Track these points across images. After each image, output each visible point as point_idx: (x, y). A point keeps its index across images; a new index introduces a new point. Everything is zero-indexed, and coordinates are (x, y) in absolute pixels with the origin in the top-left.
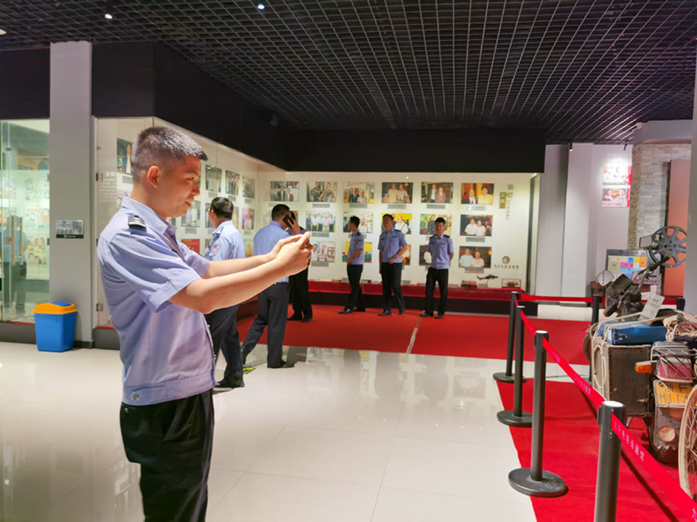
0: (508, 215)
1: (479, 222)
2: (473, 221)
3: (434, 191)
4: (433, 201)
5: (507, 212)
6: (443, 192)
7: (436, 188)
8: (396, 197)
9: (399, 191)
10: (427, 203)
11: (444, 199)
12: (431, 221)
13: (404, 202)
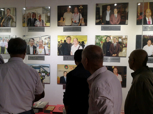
6: (118, 13)
7: (111, 9)
8: (72, 20)
9: (74, 14)
10: (102, 25)
11: (119, 20)
12: (106, 42)
13: (79, 25)
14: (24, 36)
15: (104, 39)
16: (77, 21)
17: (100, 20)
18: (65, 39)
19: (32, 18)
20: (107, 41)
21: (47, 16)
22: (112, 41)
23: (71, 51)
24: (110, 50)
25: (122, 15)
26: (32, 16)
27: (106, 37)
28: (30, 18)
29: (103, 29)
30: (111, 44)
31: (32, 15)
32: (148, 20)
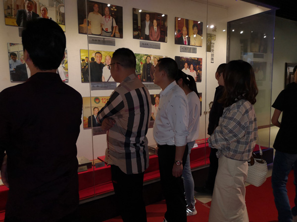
0: (212, 59)
1: (192, 66)
2: (186, 64)
3: (148, 23)
4: (147, 38)
5: (212, 55)
6: (157, 26)
7: (150, 19)
8: (101, 26)
9: (104, 17)
10: (141, 39)
11: (158, 35)
12: (146, 63)
13: (112, 36)
14: (12, 44)
15: (144, 59)
16: (110, 30)
17: (139, 33)
18: (93, 56)
19: (27, 11)
20: (148, 63)
21: (58, 13)
22: (153, 62)
23: (102, 75)
24: (151, 74)
25: (162, 29)
26: (28, 6)
27: (146, 57)
28: (22, 9)
29: (142, 45)
30: (152, 66)
31: (28, 4)
32: (184, 40)
